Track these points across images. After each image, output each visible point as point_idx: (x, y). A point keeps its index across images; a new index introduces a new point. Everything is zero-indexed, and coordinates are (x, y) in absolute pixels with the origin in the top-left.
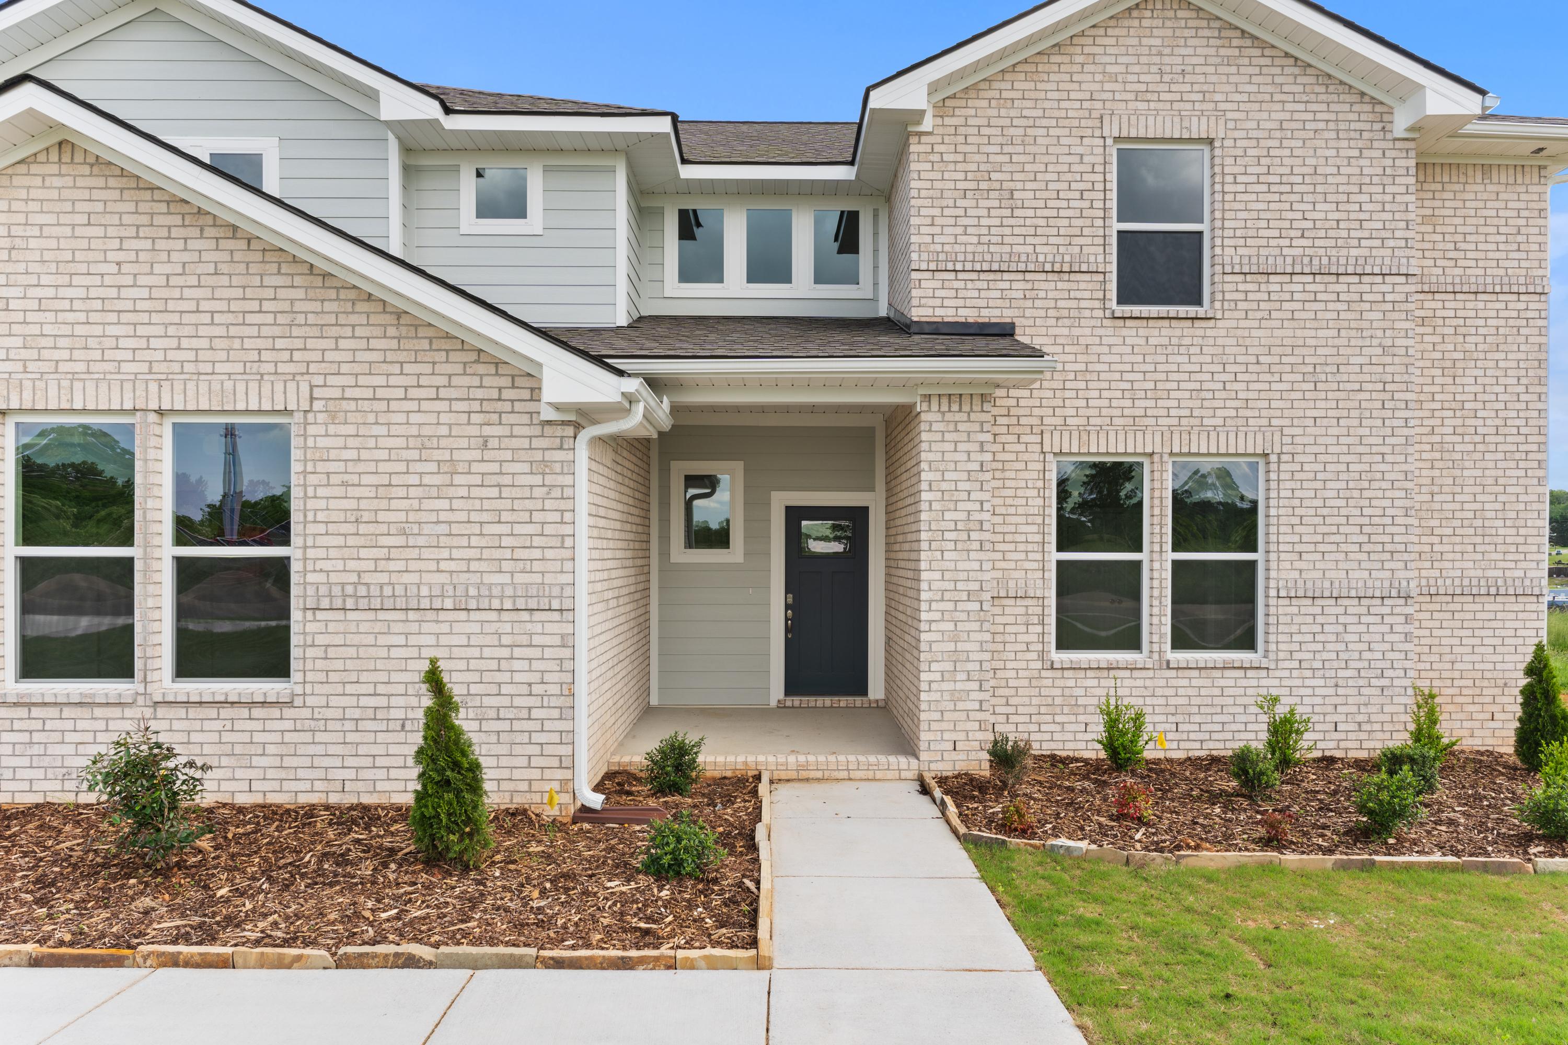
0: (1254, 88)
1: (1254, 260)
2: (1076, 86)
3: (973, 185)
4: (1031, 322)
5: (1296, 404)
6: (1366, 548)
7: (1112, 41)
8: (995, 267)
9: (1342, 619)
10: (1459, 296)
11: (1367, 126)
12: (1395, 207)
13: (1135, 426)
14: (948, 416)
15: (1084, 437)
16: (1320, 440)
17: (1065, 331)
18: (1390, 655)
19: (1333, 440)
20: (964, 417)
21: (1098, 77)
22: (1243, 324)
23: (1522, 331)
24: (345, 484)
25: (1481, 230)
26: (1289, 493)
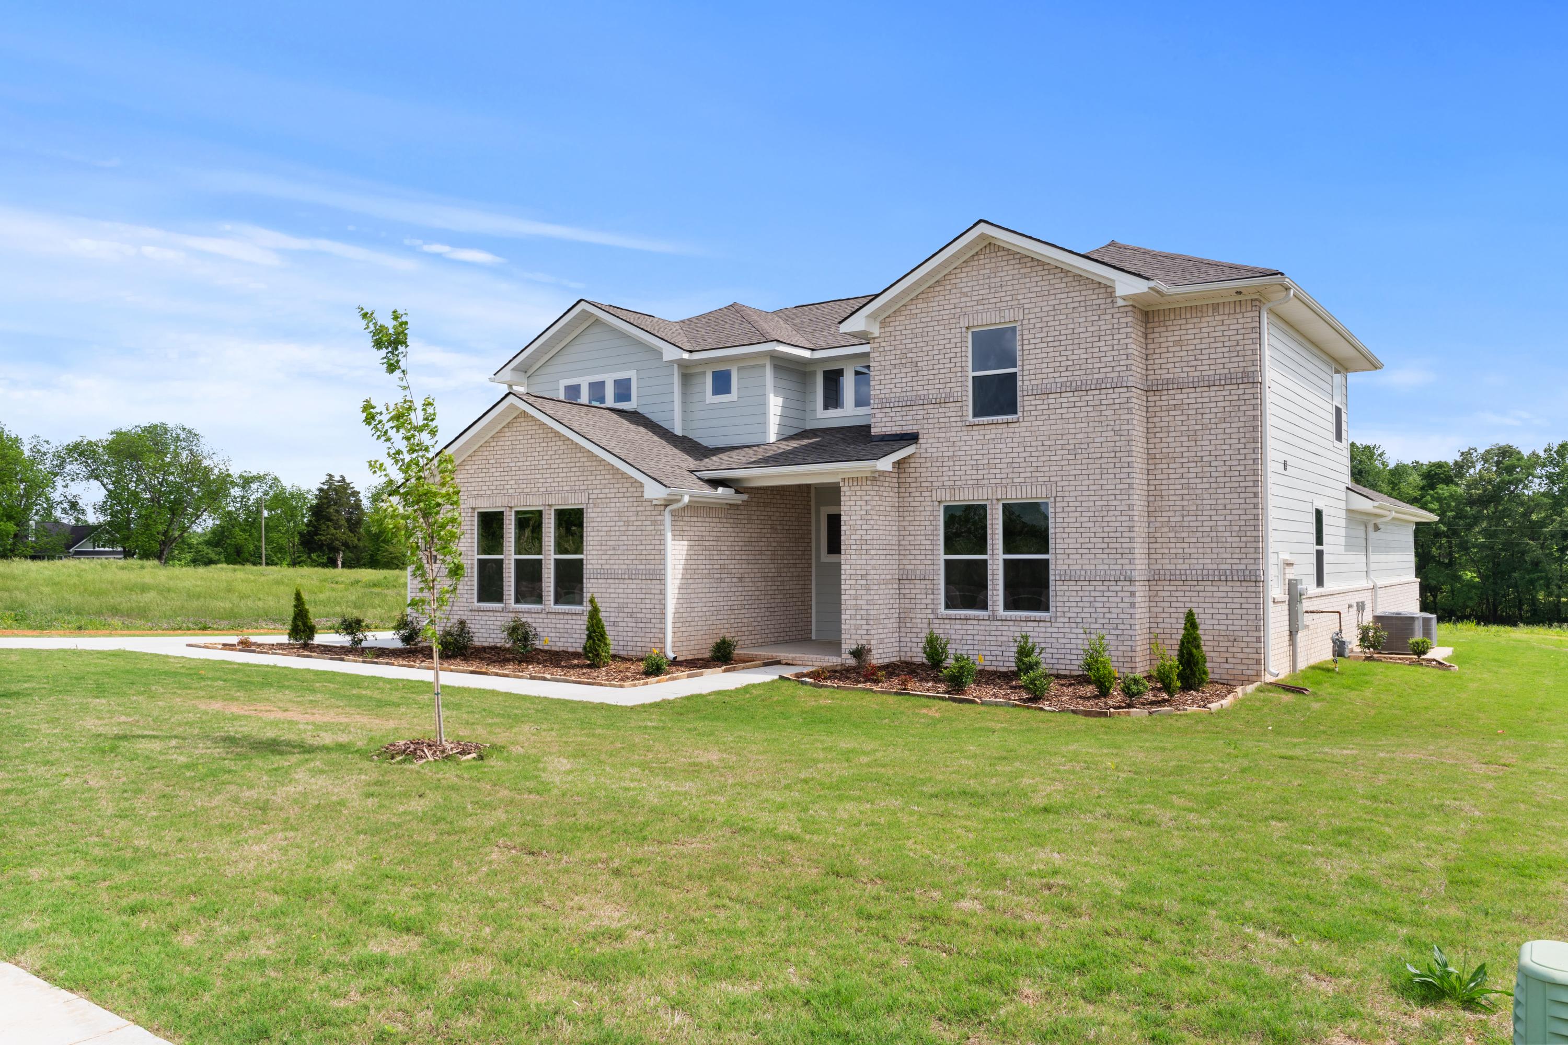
0: (1039, 289)
1: (1040, 387)
2: (947, 302)
3: (898, 362)
4: (926, 431)
5: (1064, 468)
6: (1106, 551)
7: (965, 275)
8: (909, 403)
9: (1093, 594)
10: (1198, 390)
11: (1103, 301)
12: (1120, 347)
13: (978, 485)
14: (853, 488)
15: (953, 492)
16: (1078, 488)
17: (943, 435)
18: (1121, 616)
19: (1085, 488)
21: (958, 295)
22: (1035, 423)
23: (1241, 408)
24: (598, 531)
25: (1212, 345)
26: (1061, 520)
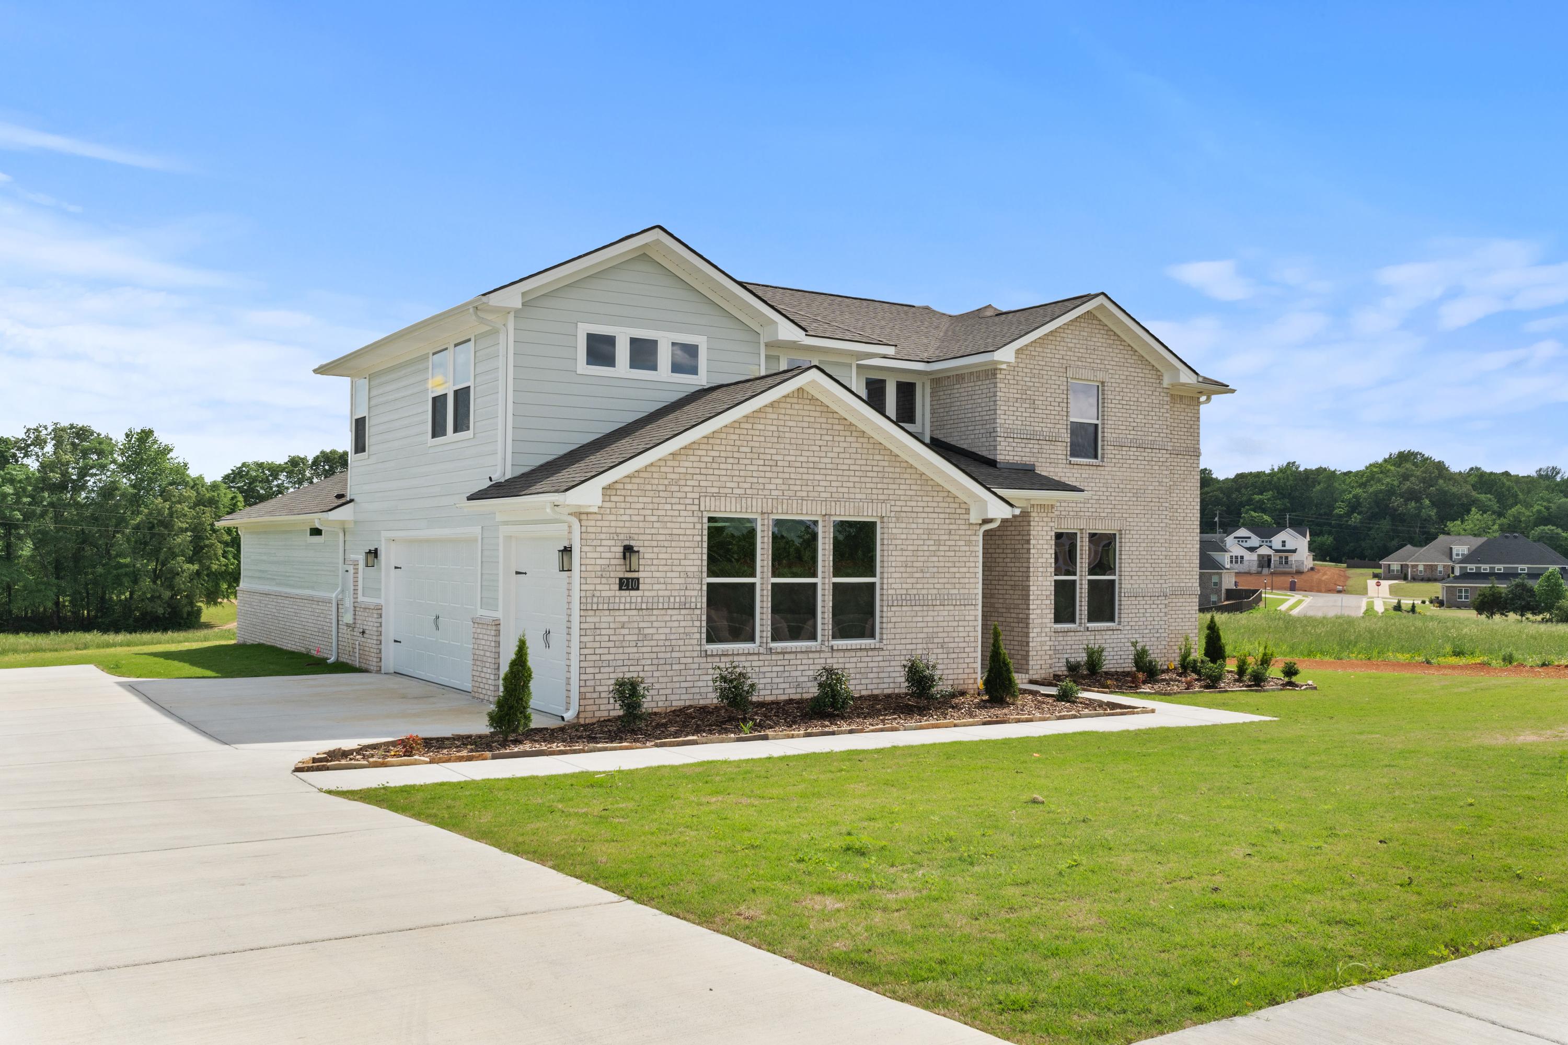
0: (1118, 359)
1: (1117, 440)
2: (1057, 352)
4: (1040, 464)
5: (1131, 507)
6: (1153, 574)
7: (1070, 332)
8: (1028, 437)
9: (1145, 607)
11: (1154, 381)
13: (1077, 516)
14: (1040, 514)
16: (1139, 524)
17: (1053, 469)
19: (1143, 524)
20: (1045, 515)
21: (1065, 348)
22: (1111, 469)
24: (902, 550)
26: (1128, 548)
